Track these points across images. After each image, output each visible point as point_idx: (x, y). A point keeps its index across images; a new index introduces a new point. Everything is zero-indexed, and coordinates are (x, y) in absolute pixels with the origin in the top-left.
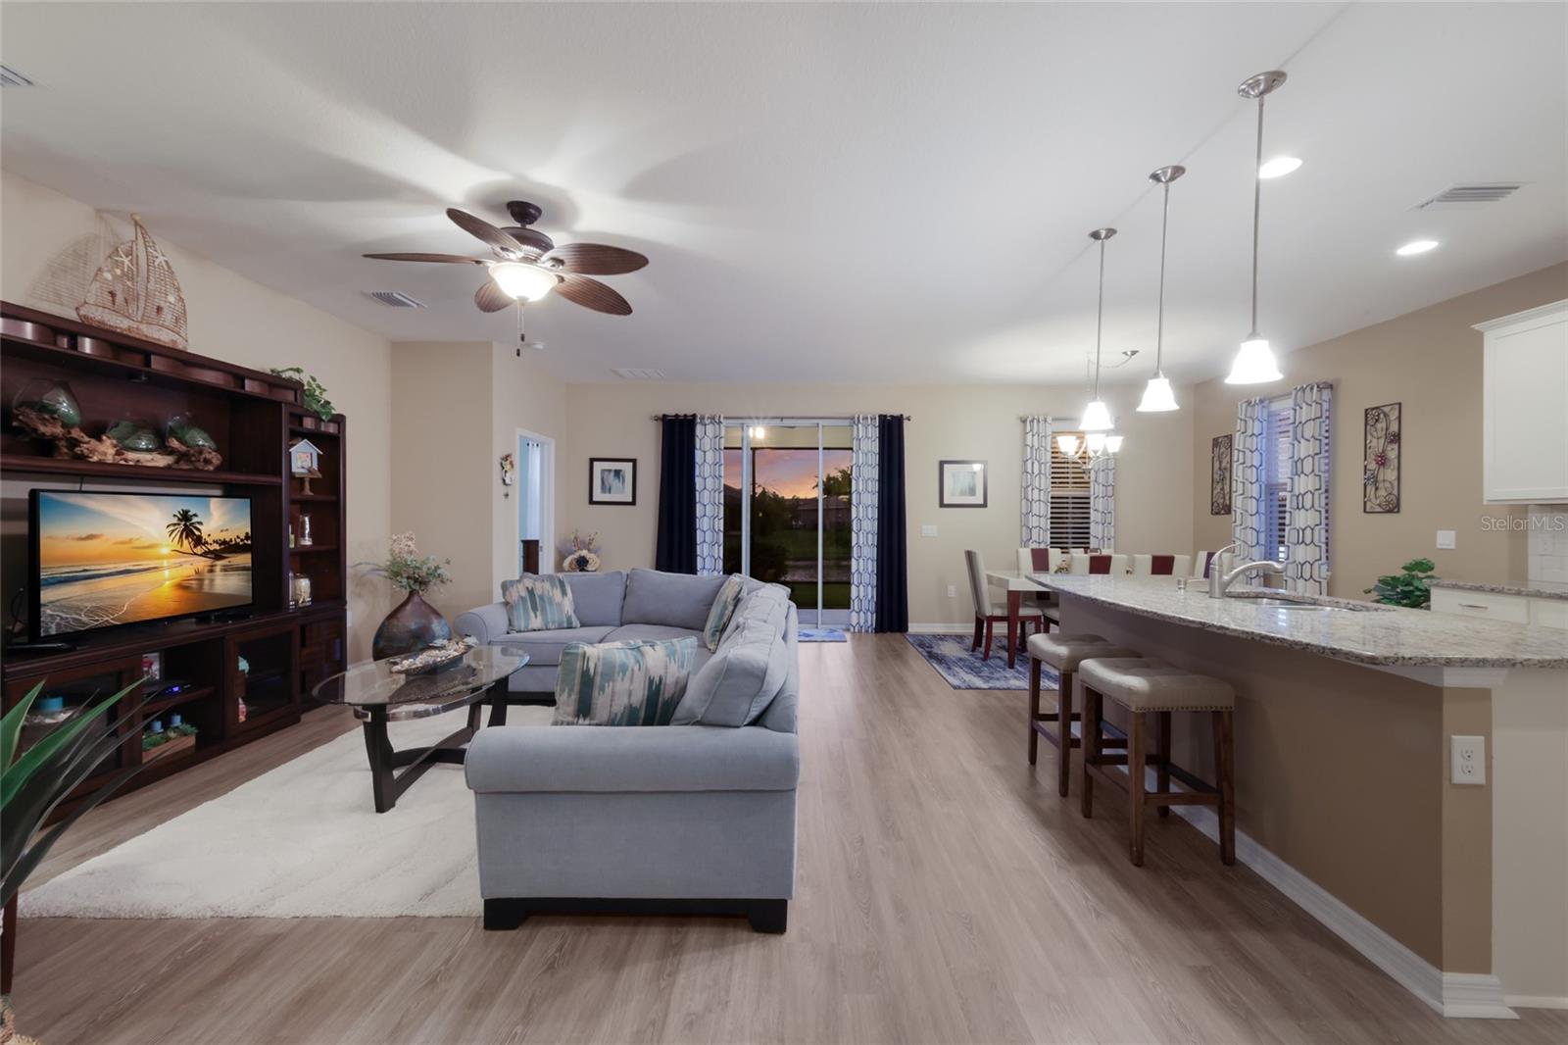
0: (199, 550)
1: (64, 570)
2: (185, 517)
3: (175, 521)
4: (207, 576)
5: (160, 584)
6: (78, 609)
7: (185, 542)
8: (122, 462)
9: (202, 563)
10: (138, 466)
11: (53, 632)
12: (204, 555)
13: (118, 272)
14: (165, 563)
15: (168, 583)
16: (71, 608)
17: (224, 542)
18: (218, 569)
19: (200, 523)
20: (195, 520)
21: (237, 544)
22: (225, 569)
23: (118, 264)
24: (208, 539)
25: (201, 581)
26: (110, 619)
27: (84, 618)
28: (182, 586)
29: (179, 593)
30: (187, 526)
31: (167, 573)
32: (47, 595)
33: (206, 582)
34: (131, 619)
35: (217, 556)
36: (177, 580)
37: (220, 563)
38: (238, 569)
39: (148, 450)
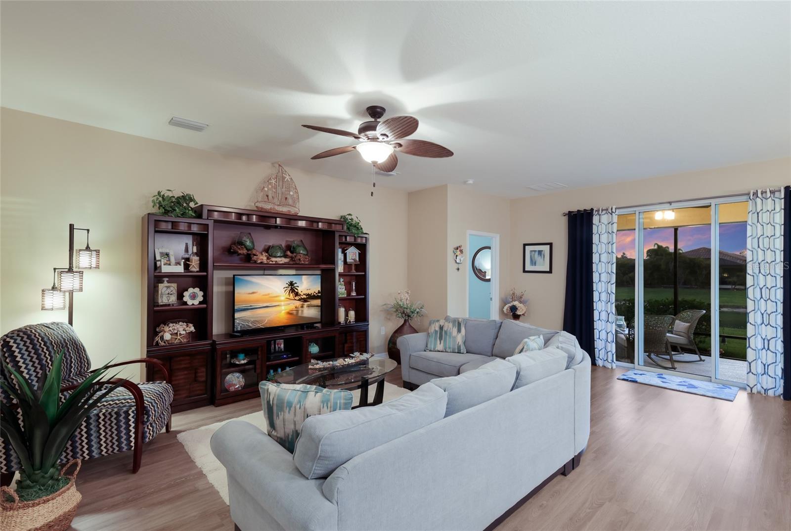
0: (297, 298)
1: (243, 306)
2: (291, 284)
3: (287, 286)
4: (300, 309)
5: (280, 312)
6: (248, 321)
7: (291, 295)
8: (271, 262)
9: (299, 303)
10: (277, 264)
11: (239, 329)
12: (299, 300)
13: (270, 186)
14: (283, 303)
15: (283, 312)
16: (246, 320)
17: (308, 295)
18: (305, 306)
19: (298, 287)
20: (295, 285)
21: (314, 295)
22: (309, 306)
23: (270, 184)
24: (301, 293)
25: (298, 311)
26: (260, 326)
27: (251, 325)
28: (289, 313)
29: (289, 316)
30: (292, 288)
31: (283, 308)
32: (237, 315)
33: (300, 312)
34: (268, 326)
35: (305, 300)
36: (287, 311)
37: (306, 304)
38: (314, 306)
39: (280, 257)
